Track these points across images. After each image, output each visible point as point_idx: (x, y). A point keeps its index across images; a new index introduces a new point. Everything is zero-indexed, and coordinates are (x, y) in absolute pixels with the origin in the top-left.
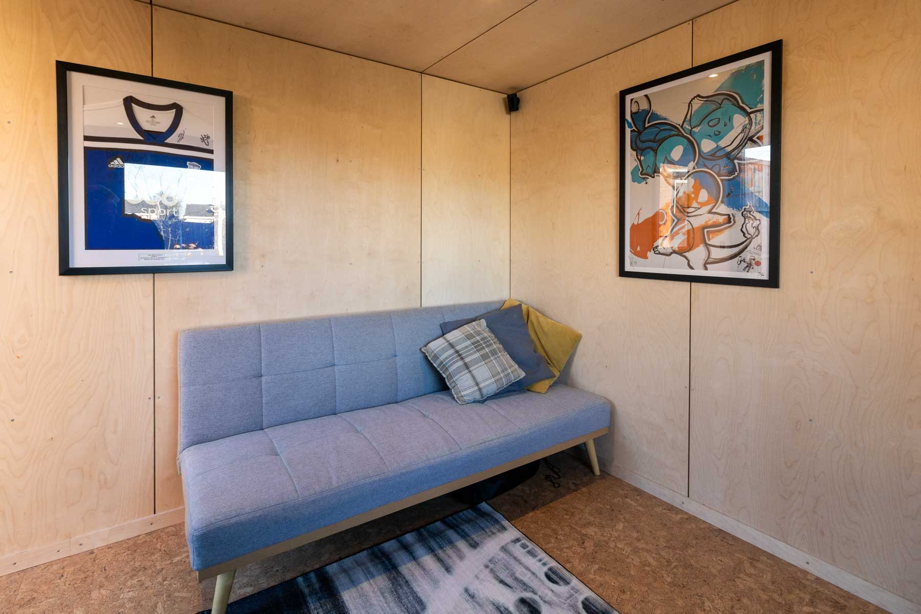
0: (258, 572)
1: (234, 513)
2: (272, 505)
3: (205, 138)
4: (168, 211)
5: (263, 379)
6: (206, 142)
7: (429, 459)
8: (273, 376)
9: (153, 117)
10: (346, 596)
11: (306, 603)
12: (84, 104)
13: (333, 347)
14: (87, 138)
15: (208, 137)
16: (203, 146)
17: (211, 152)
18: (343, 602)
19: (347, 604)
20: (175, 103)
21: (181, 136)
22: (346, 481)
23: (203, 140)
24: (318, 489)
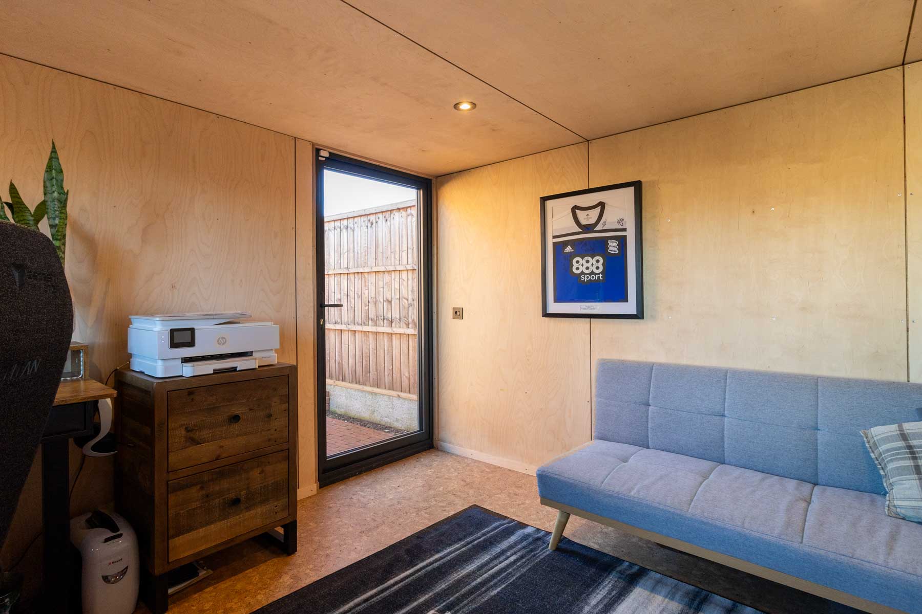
0: (612, 543)
1: (557, 473)
2: (582, 481)
3: (621, 221)
4: (597, 276)
5: (651, 408)
6: (621, 223)
7: (743, 527)
8: (658, 408)
9: (588, 215)
10: (638, 591)
11: (610, 573)
12: (552, 217)
13: (725, 398)
14: (554, 237)
15: (623, 220)
16: (619, 227)
17: (625, 230)
18: (631, 591)
19: (631, 594)
20: (600, 202)
21: (604, 224)
22: (642, 497)
23: (619, 222)
24: (617, 489)
